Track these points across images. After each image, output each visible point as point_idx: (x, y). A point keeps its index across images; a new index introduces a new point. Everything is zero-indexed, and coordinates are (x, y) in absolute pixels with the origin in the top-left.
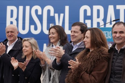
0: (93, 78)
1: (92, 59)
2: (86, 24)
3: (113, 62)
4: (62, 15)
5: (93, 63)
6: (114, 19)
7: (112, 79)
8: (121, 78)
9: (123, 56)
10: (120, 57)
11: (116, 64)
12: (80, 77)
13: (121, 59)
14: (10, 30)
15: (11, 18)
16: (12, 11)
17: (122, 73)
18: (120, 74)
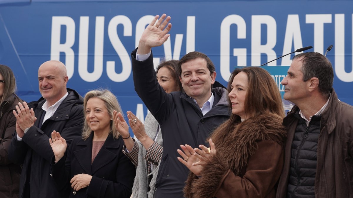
0: (251, 185)
1: (244, 140)
2: (236, 57)
3: (294, 147)
4: (179, 38)
5: (245, 149)
6: (301, 47)
7: (292, 188)
8: (313, 185)
9: (318, 133)
10: (311, 136)
11: (303, 152)
12: (221, 184)
13: (315, 141)
14: (46, 74)
15: (62, 45)
16: (63, 28)
17: (315, 174)
18: (312, 176)
